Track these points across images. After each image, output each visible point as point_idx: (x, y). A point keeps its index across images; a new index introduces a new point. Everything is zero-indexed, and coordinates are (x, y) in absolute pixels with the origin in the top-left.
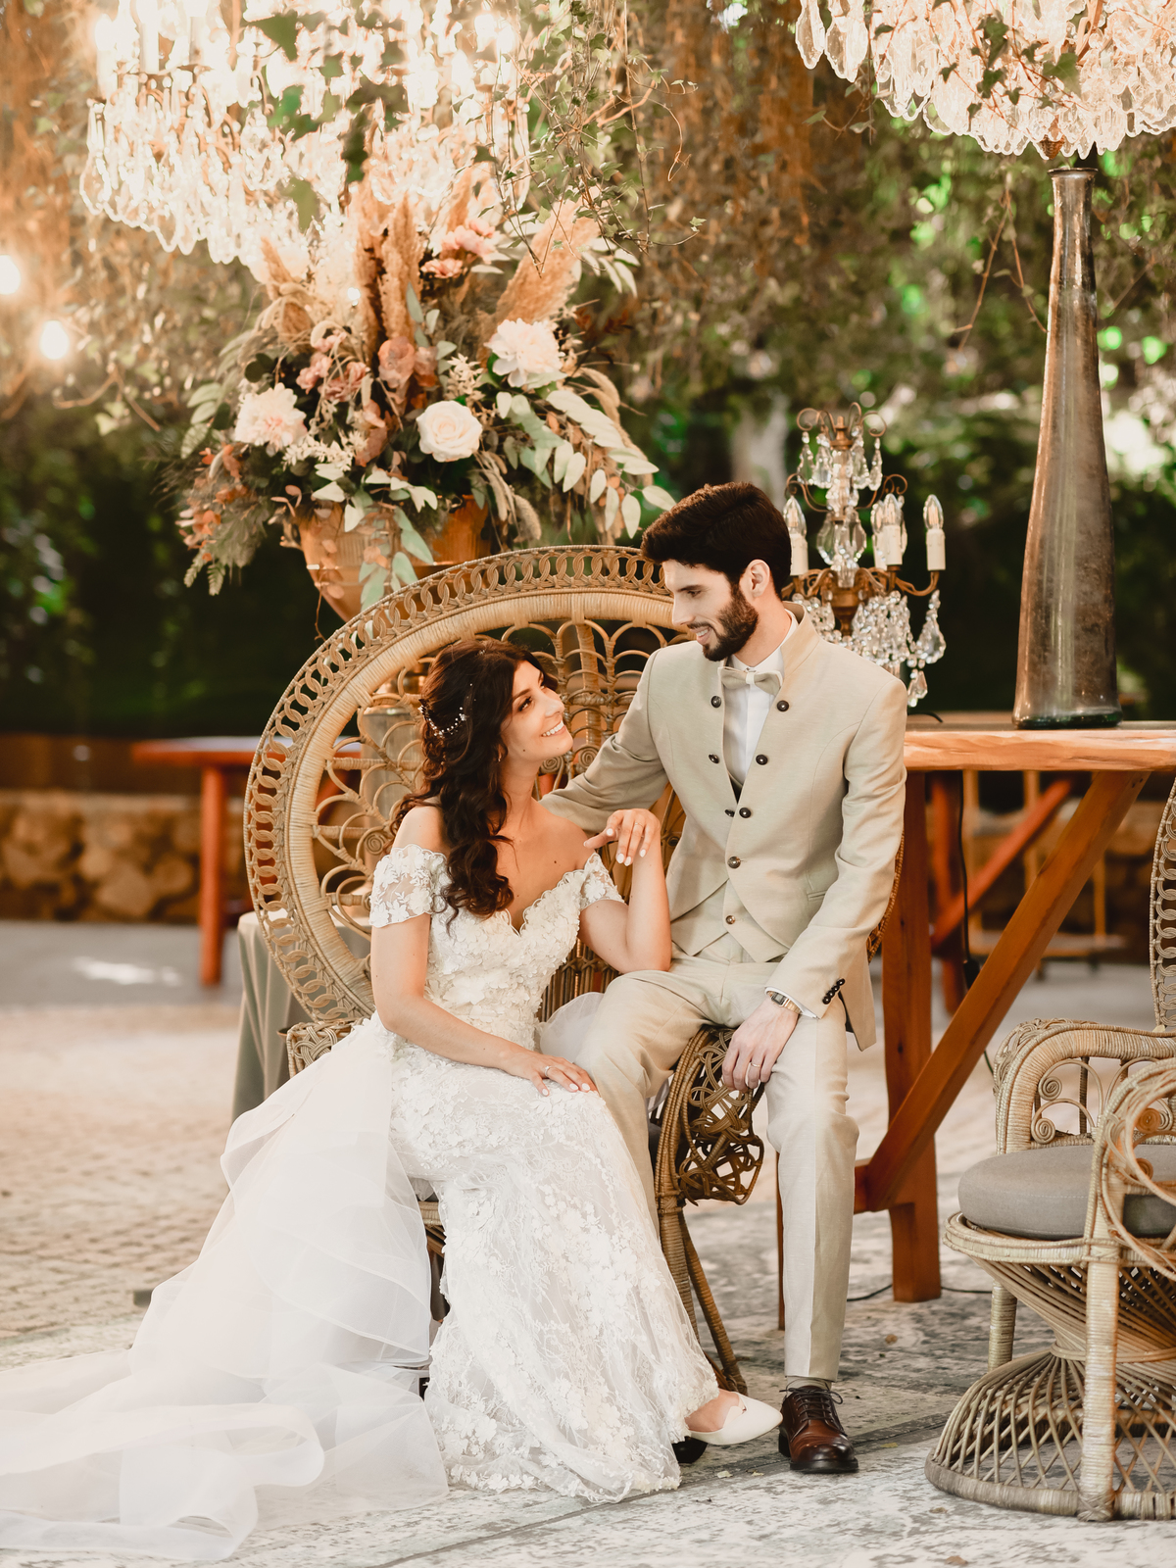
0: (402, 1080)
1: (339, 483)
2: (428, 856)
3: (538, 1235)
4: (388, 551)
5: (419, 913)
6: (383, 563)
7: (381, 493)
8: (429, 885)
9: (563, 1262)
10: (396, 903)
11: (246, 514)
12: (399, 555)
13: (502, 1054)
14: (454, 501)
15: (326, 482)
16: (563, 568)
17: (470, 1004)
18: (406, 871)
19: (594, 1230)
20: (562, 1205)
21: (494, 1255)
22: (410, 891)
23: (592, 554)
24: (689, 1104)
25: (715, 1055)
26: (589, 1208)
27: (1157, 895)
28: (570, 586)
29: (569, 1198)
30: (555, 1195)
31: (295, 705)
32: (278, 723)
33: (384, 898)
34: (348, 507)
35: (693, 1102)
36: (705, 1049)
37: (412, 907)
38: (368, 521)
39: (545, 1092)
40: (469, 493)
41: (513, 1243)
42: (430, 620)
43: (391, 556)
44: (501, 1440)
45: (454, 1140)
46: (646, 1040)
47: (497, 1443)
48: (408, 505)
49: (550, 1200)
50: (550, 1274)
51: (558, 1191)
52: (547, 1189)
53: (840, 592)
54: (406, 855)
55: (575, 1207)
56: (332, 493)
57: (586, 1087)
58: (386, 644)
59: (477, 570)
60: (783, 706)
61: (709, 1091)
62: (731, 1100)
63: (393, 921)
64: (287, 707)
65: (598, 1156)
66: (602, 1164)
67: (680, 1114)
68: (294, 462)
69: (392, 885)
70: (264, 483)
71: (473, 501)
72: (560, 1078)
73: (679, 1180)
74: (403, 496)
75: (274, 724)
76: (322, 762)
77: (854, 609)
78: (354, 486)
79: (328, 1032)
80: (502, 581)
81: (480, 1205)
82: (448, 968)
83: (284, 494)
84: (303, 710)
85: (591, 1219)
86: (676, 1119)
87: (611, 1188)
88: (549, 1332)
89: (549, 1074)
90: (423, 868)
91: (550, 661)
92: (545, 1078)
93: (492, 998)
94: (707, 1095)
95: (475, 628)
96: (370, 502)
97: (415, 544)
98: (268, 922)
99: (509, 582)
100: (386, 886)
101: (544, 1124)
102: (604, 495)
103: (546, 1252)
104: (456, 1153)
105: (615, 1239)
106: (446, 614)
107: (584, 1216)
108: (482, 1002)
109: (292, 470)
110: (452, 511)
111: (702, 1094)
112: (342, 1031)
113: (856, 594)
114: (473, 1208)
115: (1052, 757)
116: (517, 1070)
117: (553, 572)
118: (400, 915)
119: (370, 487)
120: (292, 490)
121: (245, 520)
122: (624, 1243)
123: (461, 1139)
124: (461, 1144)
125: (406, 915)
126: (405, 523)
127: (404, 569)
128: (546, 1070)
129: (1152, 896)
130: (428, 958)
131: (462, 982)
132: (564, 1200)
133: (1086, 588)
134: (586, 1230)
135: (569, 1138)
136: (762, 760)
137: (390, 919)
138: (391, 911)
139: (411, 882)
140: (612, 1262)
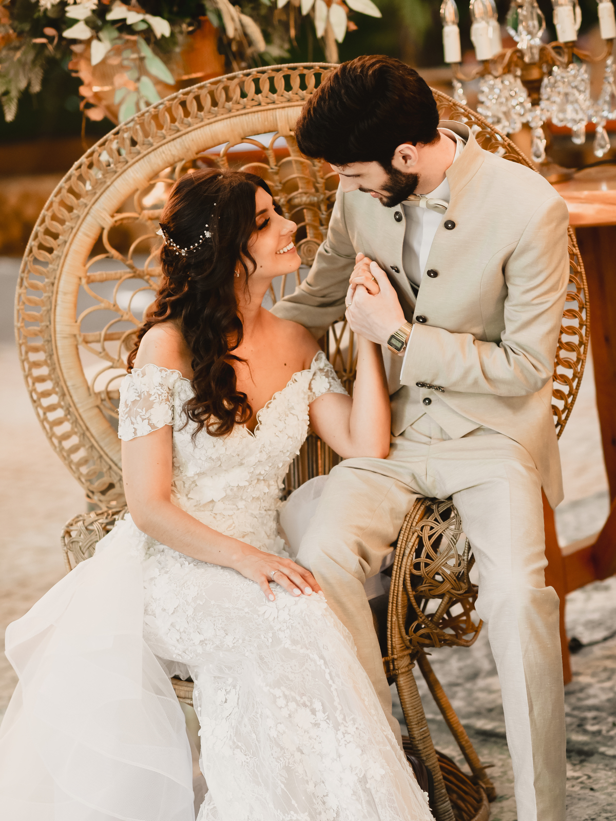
0: (152, 579)
1: (88, 22)
2: (164, 373)
3: (273, 733)
4: (136, 75)
5: (160, 425)
6: (131, 87)
7: (122, 26)
8: (168, 400)
9: (298, 755)
10: (139, 419)
11: (18, 55)
12: (145, 79)
13: (235, 557)
14: (189, 25)
15: (74, 22)
16: (266, 87)
17: (212, 501)
18: (145, 389)
19: (323, 725)
20: (292, 705)
21: (237, 747)
22: (150, 407)
23: (290, 72)
24: (412, 575)
25: (432, 528)
26: (318, 705)
28: (274, 103)
29: (298, 698)
30: (285, 696)
31: (48, 232)
32: (35, 250)
33: (129, 414)
34: (95, 43)
35: (415, 572)
36: (421, 524)
37: (154, 421)
38: (117, 51)
39: (271, 597)
40: (204, 14)
41: (254, 736)
42: (156, 145)
43: (138, 80)
46: (360, 528)
48: (148, 34)
49: (281, 702)
50: (288, 769)
51: (287, 693)
52: (278, 692)
53: (526, 67)
54: (144, 375)
55: (305, 705)
56: (79, 32)
57: (308, 590)
58: (120, 170)
59: (191, 96)
60: (450, 225)
61: (428, 561)
62: (449, 567)
63: (139, 434)
64: (41, 235)
65: (322, 657)
66: (325, 663)
67: (404, 584)
68: (49, 6)
69: (134, 402)
70: (27, 27)
71: (208, 21)
72: (285, 582)
73: (410, 641)
74: (143, 27)
75: (31, 251)
76: (76, 280)
77: (540, 81)
78: (100, 23)
79: (95, 527)
80: (215, 104)
81: (227, 693)
82: (190, 471)
83: (43, 35)
84: (55, 236)
85: (320, 716)
86: (401, 589)
87: (334, 687)
89: (275, 578)
90: (161, 385)
91: (266, 170)
92: (270, 581)
93: (234, 495)
94: (427, 565)
96: (115, 34)
97: (157, 67)
98: (48, 422)
99: (220, 104)
100: (129, 403)
101: (271, 628)
102: (313, 8)
103: (282, 748)
106: (169, 138)
107: (314, 712)
108: (223, 500)
109: (50, 14)
110: (190, 33)
111: (422, 565)
112: (108, 524)
113: (541, 68)
114: (221, 696)
116: (247, 572)
117: (258, 91)
118: (144, 429)
119: (114, 22)
120: (50, 31)
121: (19, 60)
122: (348, 737)
123: (202, 639)
125: (149, 428)
126: (146, 51)
127: (149, 90)
128: (272, 574)
130: (173, 464)
131: (205, 482)
132: (294, 700)
134: (316, 725)
135: (294, 642)
136: (433, 274)
137: (135, 433)
138: (135, 426)
139: (152, 398)
140: (339, 756)
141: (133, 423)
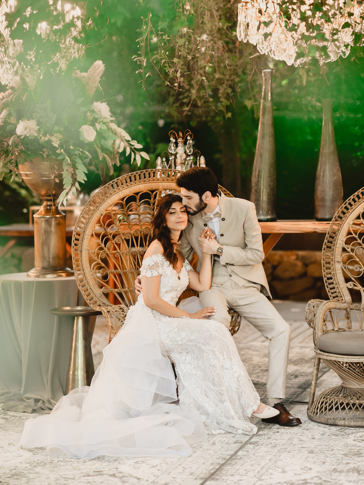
2: (163, 258)
19: (226, 359)
27: (324, 266)
28: (158, 180)
33: (150, 269)
37: (159, 272)
41: (203, 366)
45: (179, 339)
47: (207, 422)
58: (109, 196)
59: (133, 175)
60: (223, 219)
68: (43, 141)
76: (92, 231)
85: (225, 356)
88: (221, 390)
97: (81, 167)
99: (142, 179)
101: (209, 331)
104: (180, 343)
105: (232, 362)
107: (223, 355)
115: (273, 230)
118: (155, 274)
123: (181, 338)
124: (181, 340)
125: (158, 274)
126: (78, 161)
128: (203, 316)
129: (322, 266)
133: (270, 183)
136: (222, 235)
137: (152, 275)
138: (152, 273)
139: (159, 265)
140: (232, 369)
141: (151, 272)
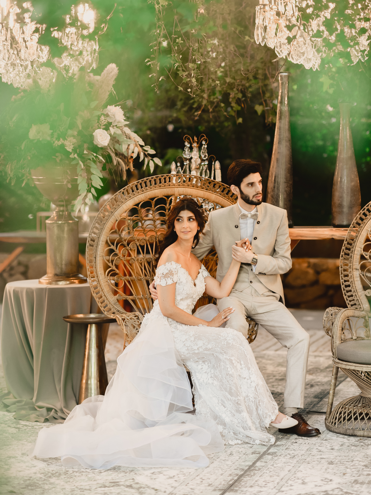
2: (177, 265)
3: (230, 373)
9: (236, 379)
10: (169, 279)
18: (172, 269)
19: (244, 369)
21: (215, 380)
22: (173, 275)
27: (342, 273)
28: (174, 186)
37: (174, 280)
41: (220, 376)
44: (224, 431)
45: (196, 348)
47: (223, 432)
50: (235, 383)
52: (233, 358)
60: (259, 223)
69: (167, 273)
76: (106, 237)
81: (202, 366)
85: (243, 366)
88: (238, 400)
90: (176, 268)
95: (148, 197)
100: (164, 274)
103: (233, 377)
104: (196, 352)
105: (250, 371)
106: (140, 193)
107: (241, 365)
114: (200, 367)
118: (170, 282)
122: (253, 372)
123: (198, 347)
124: (198, 349)
133: (287, 189)
138: (167, 281)
139: (173, 272)
141: (166, 280)
